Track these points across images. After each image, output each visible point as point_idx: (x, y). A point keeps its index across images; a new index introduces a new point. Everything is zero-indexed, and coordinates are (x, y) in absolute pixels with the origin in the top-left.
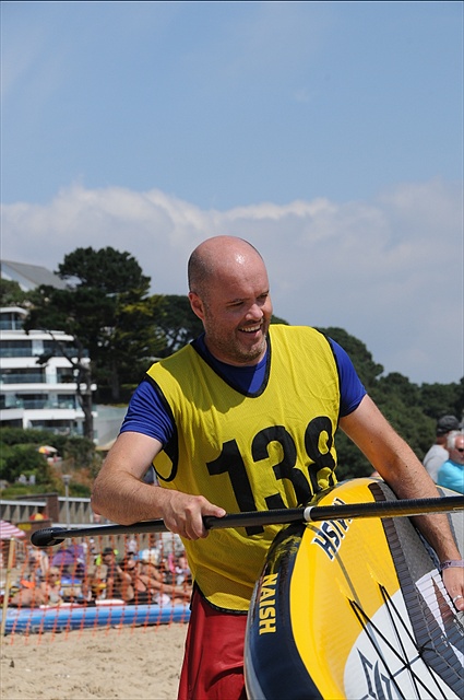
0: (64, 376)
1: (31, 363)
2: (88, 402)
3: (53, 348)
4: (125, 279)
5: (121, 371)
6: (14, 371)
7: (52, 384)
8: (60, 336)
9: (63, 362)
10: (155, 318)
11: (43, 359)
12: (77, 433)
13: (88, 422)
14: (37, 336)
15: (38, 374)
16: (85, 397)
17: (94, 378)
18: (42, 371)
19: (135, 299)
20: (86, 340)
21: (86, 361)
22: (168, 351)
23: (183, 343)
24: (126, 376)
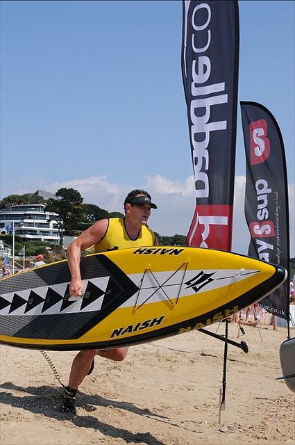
0: (55, 226)
1: (45, 221)
2: (61, 235)
3: (52, 218)
4: (76, 198)
5: (72, 226)
6: (40, 224)
7: (51, 228)
8: (55, 214)
9: (55, 222)
11: (49, 221)
12: (58, 244)
13: (61, 241)
16: (61, 233)
17: (64, 228)
19: (78, 204)
20: (62, 215)
21: (62, 222)
22: (87, 221)
23: (92, 219)
24: (74, 228)
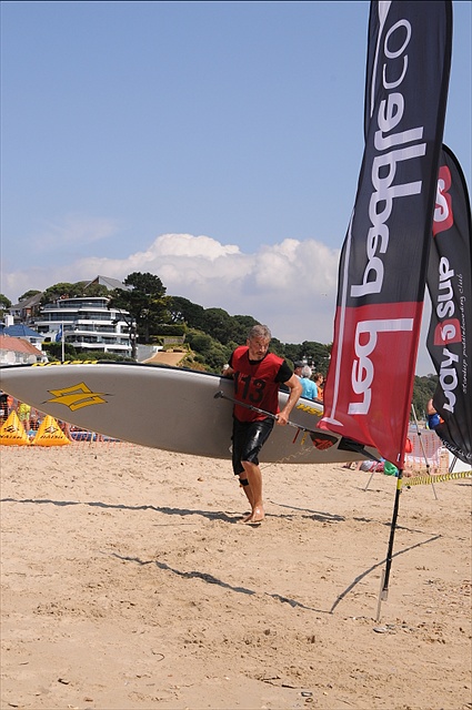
0: (124, 330)
1: (109, 323)
2: (133, 343)
3: (120, 317)
4: (155, 288)
5: (150, 329)
6: (102, 326)
7: (118, 333)
8: (123, 312)
9: (124, 324)
10: (167, 307)
11: (115, 322)
12: (128, 356)
13: (134, 352)
14: (113, 311)
15: (112, 328)
16: (133, 340)
17: (138, 332)
18: (114, 327)
19: (158, 297)
20: (135, 314)
21: (134, 324)
22: (172, 322)
23: (179, 319)
24: (152, 332)
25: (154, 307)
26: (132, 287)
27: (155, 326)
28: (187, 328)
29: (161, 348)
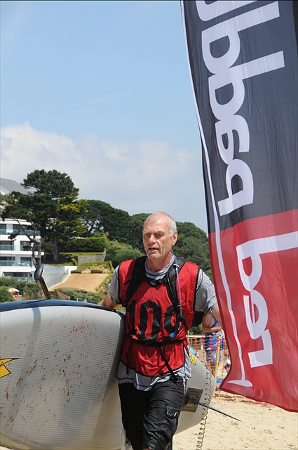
0: (25, 247)
1: (5, 238)
2: (39, 262)
3: (18, 230)
5: (59, 244)
7: (17, 251)
8: (23, 222)
9: (25, 238)
10: (81, 214)
11: (13, 236)
12: (32, 281)
14: (9, 222)
15: (9, 245)
16: (37, 259)
17: (43, 248)
18: (11, 243)
19: (69, 201)
20: (39, 224)
21: (38, 238)
22: (88, 234)
23: (98, 229)
24: (62, 247)
25: (64, 215)
26: (33, 190)
27: (66, 239)
28: (107, 242)
29: (75, 268)
